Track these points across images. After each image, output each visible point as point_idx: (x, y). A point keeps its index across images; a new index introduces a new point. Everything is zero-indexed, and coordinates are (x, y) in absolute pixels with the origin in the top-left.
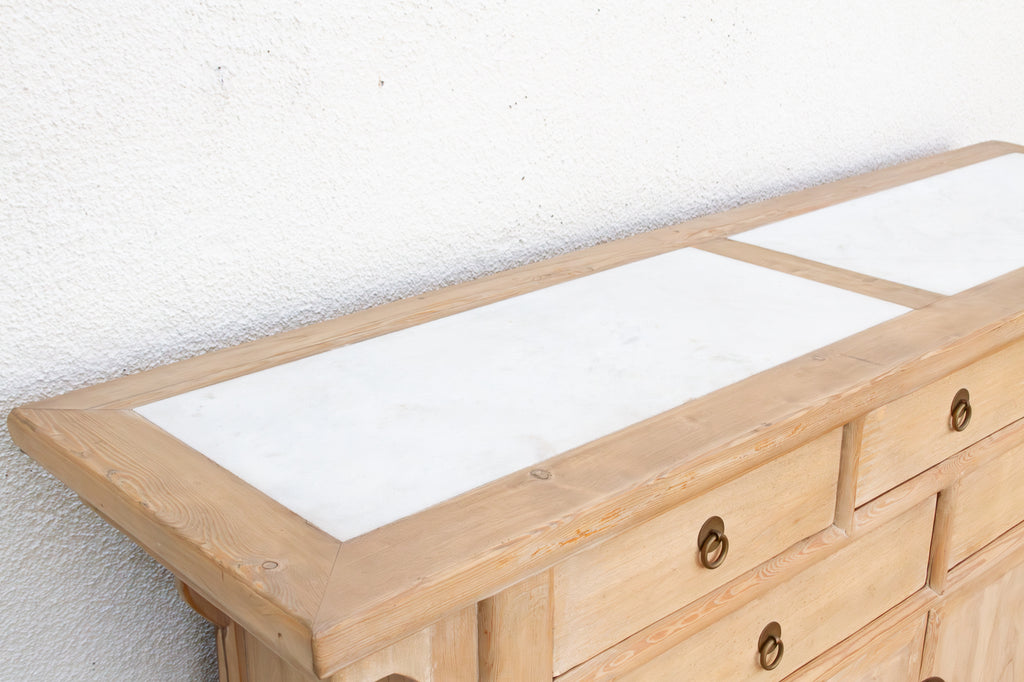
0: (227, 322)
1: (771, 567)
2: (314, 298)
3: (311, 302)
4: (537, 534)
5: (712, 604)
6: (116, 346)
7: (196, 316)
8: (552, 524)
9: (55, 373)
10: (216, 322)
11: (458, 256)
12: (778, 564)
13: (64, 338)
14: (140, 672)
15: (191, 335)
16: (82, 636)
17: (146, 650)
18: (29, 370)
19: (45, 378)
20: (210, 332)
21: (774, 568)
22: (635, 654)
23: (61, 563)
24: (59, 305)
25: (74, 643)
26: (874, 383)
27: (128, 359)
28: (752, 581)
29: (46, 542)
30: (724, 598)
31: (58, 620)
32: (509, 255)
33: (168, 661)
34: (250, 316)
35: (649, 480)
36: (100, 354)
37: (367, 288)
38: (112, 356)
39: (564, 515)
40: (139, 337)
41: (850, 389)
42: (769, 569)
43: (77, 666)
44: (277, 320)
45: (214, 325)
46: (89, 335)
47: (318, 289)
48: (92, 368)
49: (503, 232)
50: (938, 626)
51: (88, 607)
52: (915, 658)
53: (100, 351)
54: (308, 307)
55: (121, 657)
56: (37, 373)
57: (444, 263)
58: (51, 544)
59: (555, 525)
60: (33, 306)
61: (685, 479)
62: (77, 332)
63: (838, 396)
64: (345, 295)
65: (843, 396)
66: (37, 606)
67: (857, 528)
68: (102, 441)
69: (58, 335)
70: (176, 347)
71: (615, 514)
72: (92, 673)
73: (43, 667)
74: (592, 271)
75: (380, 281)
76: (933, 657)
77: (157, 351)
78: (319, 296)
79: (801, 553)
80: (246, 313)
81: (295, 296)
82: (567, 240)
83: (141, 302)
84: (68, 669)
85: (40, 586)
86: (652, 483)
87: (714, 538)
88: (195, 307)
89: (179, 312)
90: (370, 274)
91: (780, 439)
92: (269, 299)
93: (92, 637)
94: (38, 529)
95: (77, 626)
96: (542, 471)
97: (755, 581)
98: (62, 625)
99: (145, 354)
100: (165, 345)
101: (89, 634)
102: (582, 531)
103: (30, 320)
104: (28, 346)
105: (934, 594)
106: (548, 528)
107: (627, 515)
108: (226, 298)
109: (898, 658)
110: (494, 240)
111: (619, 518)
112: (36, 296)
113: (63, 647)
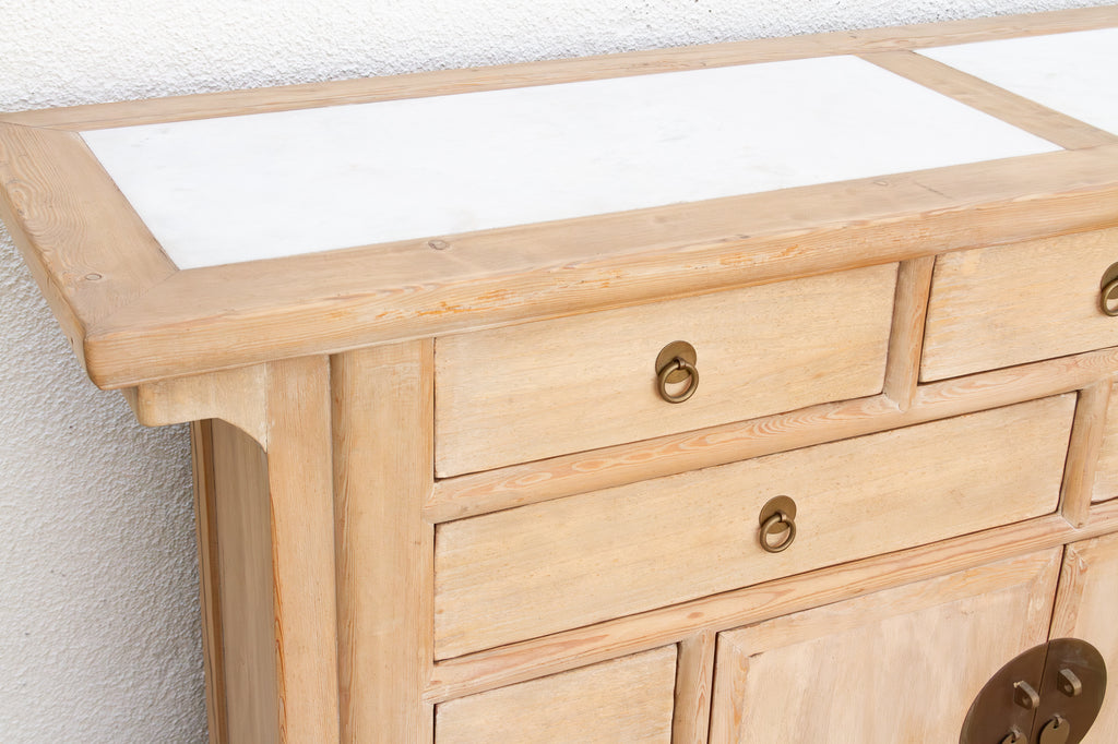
0: (250, 69)
1: (774, 424)
2: (361, 58)
3: (358, 63)
4: (384, 295)
5: (676, 448)
6: (114, 76)
7: (211, 57)
8: (408, 288)
9: (42, 95)
10: (235, 68)
11: (559, 34)
12: (785, 423)
13: (55, 58)
14: (125, 449)
15: (204, 78)
16: (59, 393)
17: (133, 426)
18: (13, 87)
19: (30, 99)
20: (228, 78)
21: (778, 424)
22: (552, 478)
23: (39, 307)
24: (49, 20)
25: (49, 398)
26: (926, 217)
27: (127, 93)
28: (742, 433)
29: (23, 281)
30: (694, 444)
31: (32, 369)
32: (631, 44)
33: (159, 445)
34: (278, 67)
35: (554, 267)
36: (95, 83)
37: (431, 56)
38: (108, 86)
39: (425, 282)
40: (141, 70)
41: (884, 217)
42: (770, 425)
43: (52, 426)
44: (313, 77)
45: (233, 70)
46: (82, 59)
47: (367, 48)
48: (85, 96)
49: (624, 11)
50: (1082, 572)
51: (68, 363)
52: (1041, 604)
53: (94, 78)
54: (352, 67)
55: (103, 426)
56: (22, 92)
57: (538, 39)
58: (28, 284)
59: (412, 290)
60: (20, 16)
61: (607, 276)
62: (69, 53)
63: (863, 223)
64: (402, 61)
65: (872, 224)
66: (9, 350)
67: (920, 404)
68: (27, 155)
69: (46, 53)
70: (185, 89)
71: (498, 294)
72: (68, 438)
73: (12, 418)
74: (704, 66)
75: (450, 50)
76: (1074, 610)
77: (162, 90)
78: (368, 57)
79: (824, 418)
80: (274, 63)
81: (337, 52)
82: (717, 34)
83: (145, 31)
84: (41, 426)
85: (14, 327)
86: (555, 270)
87: (677, 366)
88: (211, 46)
89: (190, 49)
90: (437, 40)
91: (763, 258)
92: (303, 49)
93: (70, 398)
94: (14, 265)
95: (54, 381)
96: (442, 241)
97: (745, 435)
98: (36, 376)
99: (148, 91)
100: (172, 84)
101: (67, 394)
102: (450, 304)
103: (15, 31)
104: (13, 59)
105: (1067, 524)
106: (401, 290)
107: (517, 301)
108: (250, 42)
109: (1009, 597)
110: (612, 21)
111: (504, 302)
112: (24, 6)
113: (38, 400)
